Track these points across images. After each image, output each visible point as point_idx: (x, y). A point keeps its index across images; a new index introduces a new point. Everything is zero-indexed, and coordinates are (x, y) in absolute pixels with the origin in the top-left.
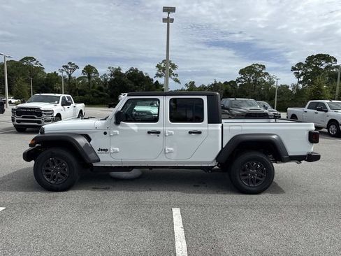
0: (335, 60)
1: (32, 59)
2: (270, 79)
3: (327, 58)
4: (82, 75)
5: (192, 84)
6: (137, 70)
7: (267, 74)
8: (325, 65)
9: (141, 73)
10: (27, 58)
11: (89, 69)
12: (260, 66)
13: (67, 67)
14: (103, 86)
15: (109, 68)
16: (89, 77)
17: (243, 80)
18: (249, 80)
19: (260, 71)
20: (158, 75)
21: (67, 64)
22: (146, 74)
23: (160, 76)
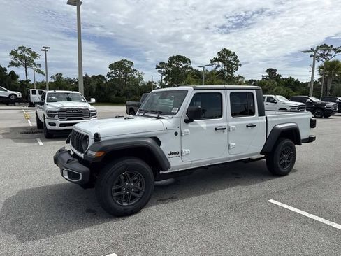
0: (190, 62)
2: (139, 76)
3: (184, 59)
5: (59, 76)
7: (135, 70)
8: (183, 65)
12: (129, 62)
17: (114, 75)
18: (120, 75)
19: (129, 68)
20: (12, 64)
23: (17, 65)
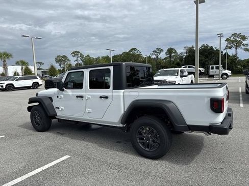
1: (135, 49)
4: (166, 56)
6: (207, 46)
9: (212, 48)
10: (132, 49)
11: (170, 51)
13: (155, 51)
14: (180, 62)
15: (185, 48)
16: (170, 57)
20: (227, 48)
21: (155, 50)
22: (216, 48)
